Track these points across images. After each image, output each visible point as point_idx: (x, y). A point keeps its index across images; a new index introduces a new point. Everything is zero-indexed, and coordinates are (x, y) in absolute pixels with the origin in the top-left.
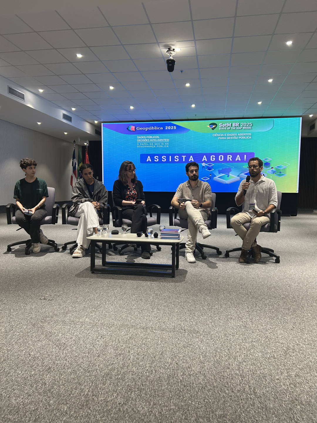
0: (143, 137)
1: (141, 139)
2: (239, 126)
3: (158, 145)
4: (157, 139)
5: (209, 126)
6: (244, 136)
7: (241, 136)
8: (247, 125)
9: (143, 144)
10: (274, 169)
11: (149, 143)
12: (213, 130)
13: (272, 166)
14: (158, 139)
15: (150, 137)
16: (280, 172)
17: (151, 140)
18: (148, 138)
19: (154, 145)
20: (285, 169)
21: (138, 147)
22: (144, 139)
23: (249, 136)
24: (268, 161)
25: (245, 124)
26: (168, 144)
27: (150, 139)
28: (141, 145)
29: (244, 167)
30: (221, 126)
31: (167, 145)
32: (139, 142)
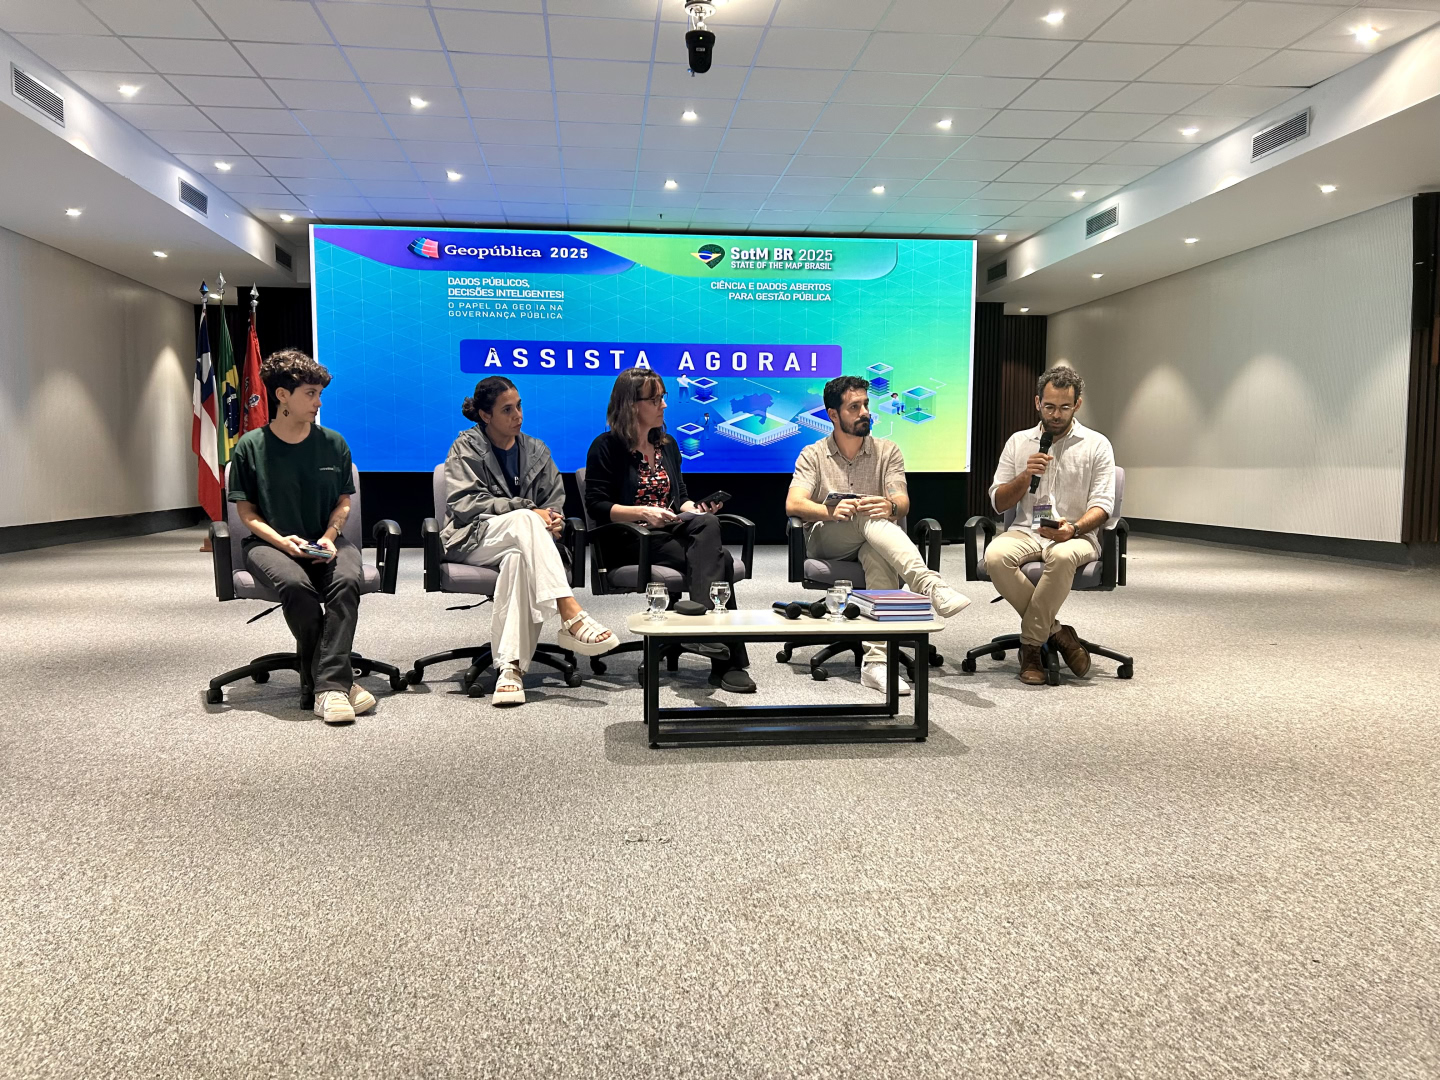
0: (471, 282)
1: (462, 287)
2: (794, 260)
3: (525, 311)
4: (521, 289)
5: (697, 255)
6: (810, 292)
7: (799, 292)
8: (817, 256)
9: (468, 305)
10: (899, 400)
11: (492, 304)
12: (711, 267)
13: (893, 388)
14: (526, 289)
15: (495, 282)
16: (918, 409)
17: (499, 292)
18: (487, 287)
19: (510, 310)
20: (930, 399)
21: (451, 314)
22: (474, 287)
23: (825, 292)
24: (881, 374)
25: (811, 253)
26: (560, 308)
27: (495, 288)
28: (464, 309)
29: (809, 391)
30: (738, 257)
31: (557, 312)
32: (454, 296)
